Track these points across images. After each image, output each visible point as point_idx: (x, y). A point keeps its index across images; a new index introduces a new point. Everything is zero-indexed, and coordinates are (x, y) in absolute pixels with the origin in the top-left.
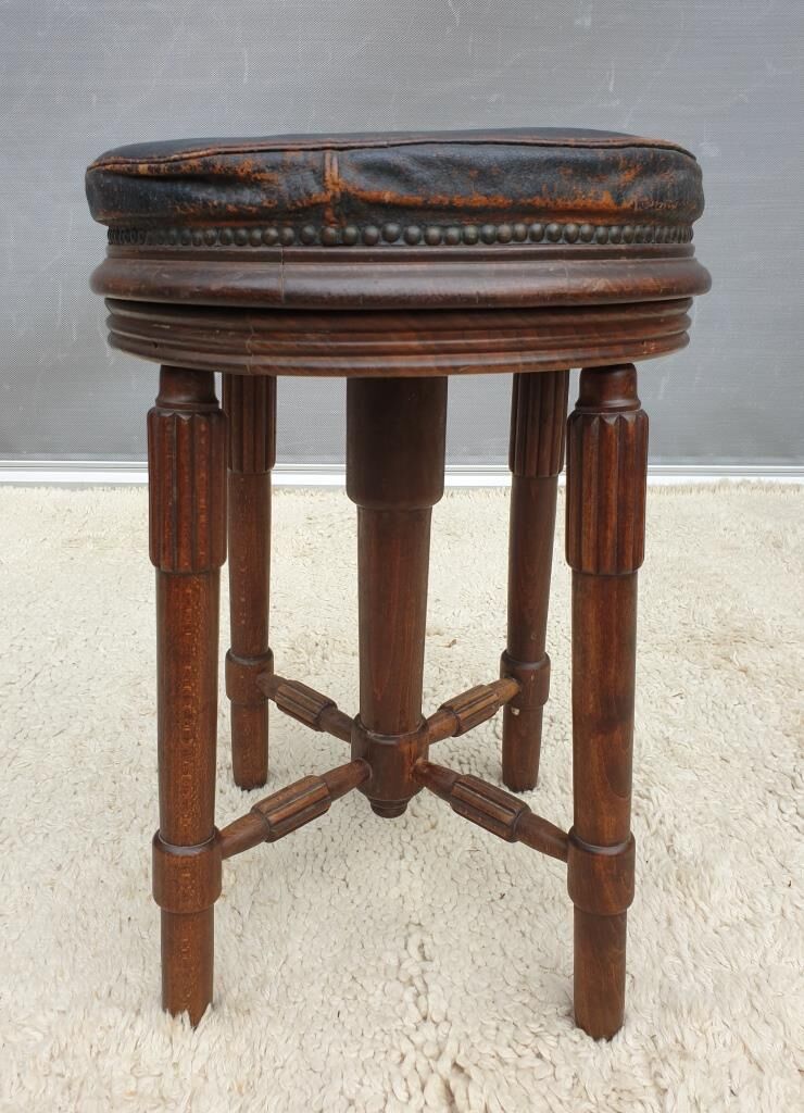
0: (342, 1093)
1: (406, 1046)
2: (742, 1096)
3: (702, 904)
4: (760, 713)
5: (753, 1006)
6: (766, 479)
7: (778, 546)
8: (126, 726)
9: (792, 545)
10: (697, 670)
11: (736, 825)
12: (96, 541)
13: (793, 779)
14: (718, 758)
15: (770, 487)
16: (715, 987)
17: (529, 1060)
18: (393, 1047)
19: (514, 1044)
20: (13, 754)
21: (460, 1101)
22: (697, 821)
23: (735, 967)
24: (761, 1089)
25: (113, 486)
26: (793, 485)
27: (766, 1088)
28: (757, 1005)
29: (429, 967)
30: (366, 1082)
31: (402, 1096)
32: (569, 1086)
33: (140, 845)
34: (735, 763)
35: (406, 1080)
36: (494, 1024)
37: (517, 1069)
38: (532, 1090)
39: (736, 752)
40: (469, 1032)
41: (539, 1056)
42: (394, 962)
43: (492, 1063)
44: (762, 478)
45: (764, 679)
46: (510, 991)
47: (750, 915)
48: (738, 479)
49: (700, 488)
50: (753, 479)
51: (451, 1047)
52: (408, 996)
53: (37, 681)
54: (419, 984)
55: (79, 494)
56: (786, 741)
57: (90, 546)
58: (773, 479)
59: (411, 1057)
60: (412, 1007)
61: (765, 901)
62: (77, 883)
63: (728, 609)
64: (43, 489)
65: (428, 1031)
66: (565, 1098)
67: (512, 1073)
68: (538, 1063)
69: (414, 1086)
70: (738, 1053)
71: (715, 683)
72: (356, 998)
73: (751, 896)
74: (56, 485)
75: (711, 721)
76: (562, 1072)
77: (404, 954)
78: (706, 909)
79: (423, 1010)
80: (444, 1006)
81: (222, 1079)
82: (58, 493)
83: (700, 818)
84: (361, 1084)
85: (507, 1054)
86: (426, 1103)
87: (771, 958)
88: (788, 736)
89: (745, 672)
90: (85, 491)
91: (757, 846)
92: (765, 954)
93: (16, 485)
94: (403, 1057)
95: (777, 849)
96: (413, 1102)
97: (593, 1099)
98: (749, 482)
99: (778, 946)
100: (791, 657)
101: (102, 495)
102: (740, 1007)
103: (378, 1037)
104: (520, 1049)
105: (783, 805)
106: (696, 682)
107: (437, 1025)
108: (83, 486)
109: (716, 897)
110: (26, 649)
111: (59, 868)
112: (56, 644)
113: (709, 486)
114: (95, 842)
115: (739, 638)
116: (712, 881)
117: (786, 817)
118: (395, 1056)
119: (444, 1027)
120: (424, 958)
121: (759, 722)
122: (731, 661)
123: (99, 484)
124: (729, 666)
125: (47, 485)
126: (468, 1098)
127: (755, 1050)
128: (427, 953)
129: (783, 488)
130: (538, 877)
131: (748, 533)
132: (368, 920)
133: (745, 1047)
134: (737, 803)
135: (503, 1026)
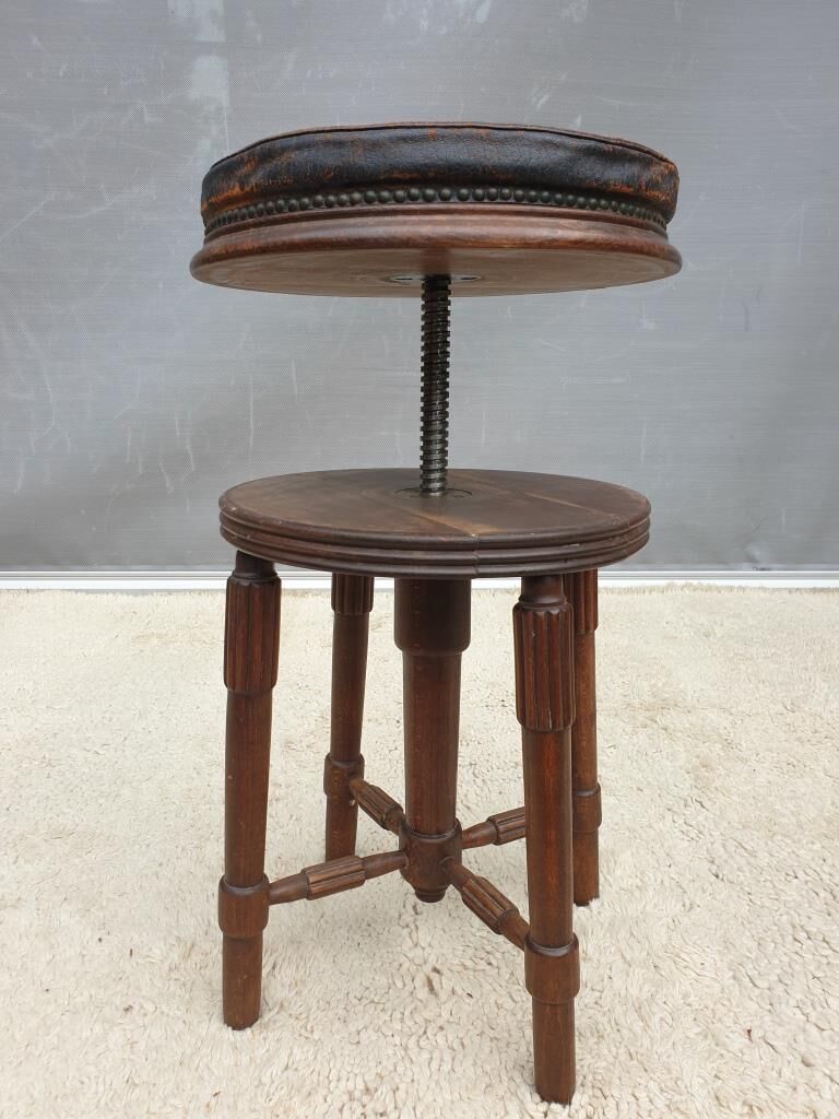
0: (361, 984)
1: (403, 959)
2: (615, 979)
3: (608, 877)
4: (671, 758)
5: (632, 934)
6: (705, 582)
7: (707, 635)
8: (198, 773)
9: (719, 635)
10: (629, 728)
11: (641, 831)
12: (160, 637)
13: (686, 800)
14: (635, 788)
15: (709, 588)
16: (610, 924)
17: (483, 965)
18: (395, 960)
19: (473, 958)
20: (114, 794)
21: (436, 985)
22: (613, 829)
24: (628, 975)
25: (170, 592)
26: (728, 587)
27: (631, 975)
28: (635, 933)
29: (420, 917)
30: (377, 978)
31: (400, 985)
33: (216, 850)
34: (646, 791)
35: (402, 976)
36: (461, 948)
37: (475, 971)
38: (483, 981)
39: (649, 784)
40: (445, 952)
41: (490, 964)
42: (397, 915)
43: (460, 968)
44: (702, 581)
45: (679, 734)
46: (473, 930)
47: (640, 884)
48: (683, 582)
49: (652, 590)
50: (695, 582)
51: (432, 960)
52: (405, 933)
53: (127, 742)
54: (413, 927)
55: (140, 599)
56: (687, 776)
57: (155, 641)
58: (711, 582)
59: (406, 965)
60: (408, 939)
61: (651, 875)
62: (174, 874)
63: (660, 685)
64: (111, 595)
65: (418, 951)
66: (504, 984)
67: (472, 973)
68: (489, 967)
69: (408, 980)
70: (619, 957)
71: (641, 737)
72: (370, 935)
73: (642, 873)
74: (122, 591)
75: (634, 764)
76: (504, 970)
77: (403, 910)
78: (611, 880)
79: (415, 940)
80: (429, 939)
81: (285, 979)
82: (124, 599)
83: (616, 827)
84: (373, 979)
85: (469, 963)
86: (415, 988)
87: (648, 908)
88: (689, 773)
89: (666, 729)
90: (146, 597)
91: (652, 844)
92: (644, 907)
93: (88, 592)
94: (401, 965)
95: (666, 844)
96: (407, 988)
98: (691, 585)
99: (656, 900)
100: (703, 720)
101: (162, 600)
102: (623, 934)
103: (385, 955)
104: (477, 960)
105: (676, 818)
106: (627, 737)
107: (423, 948)
108: (144, 592)
109: (618, 872)
110: (115, 720)
111: (161, 865)
112: (138, 716)
113: (659, 588)
114: (183, 849)
115: (665, 706)
116: (615, 863)
117: (676, 825)
118: (396, 964)
119: (428, 950)
120: (417, 913)
121: (668, 764)
122: (656, 722)
123: (157, 591)
124: (655, 726)
125: (114, 591)
126: (441, 984)
127: (628, 957)
128: (419, 911)
129: (719, 589)
130: (497, 865)
131: (685, 625)
132: (379, 892)
133: (622, 955)
134: (644, 817)
135: (467, 949)
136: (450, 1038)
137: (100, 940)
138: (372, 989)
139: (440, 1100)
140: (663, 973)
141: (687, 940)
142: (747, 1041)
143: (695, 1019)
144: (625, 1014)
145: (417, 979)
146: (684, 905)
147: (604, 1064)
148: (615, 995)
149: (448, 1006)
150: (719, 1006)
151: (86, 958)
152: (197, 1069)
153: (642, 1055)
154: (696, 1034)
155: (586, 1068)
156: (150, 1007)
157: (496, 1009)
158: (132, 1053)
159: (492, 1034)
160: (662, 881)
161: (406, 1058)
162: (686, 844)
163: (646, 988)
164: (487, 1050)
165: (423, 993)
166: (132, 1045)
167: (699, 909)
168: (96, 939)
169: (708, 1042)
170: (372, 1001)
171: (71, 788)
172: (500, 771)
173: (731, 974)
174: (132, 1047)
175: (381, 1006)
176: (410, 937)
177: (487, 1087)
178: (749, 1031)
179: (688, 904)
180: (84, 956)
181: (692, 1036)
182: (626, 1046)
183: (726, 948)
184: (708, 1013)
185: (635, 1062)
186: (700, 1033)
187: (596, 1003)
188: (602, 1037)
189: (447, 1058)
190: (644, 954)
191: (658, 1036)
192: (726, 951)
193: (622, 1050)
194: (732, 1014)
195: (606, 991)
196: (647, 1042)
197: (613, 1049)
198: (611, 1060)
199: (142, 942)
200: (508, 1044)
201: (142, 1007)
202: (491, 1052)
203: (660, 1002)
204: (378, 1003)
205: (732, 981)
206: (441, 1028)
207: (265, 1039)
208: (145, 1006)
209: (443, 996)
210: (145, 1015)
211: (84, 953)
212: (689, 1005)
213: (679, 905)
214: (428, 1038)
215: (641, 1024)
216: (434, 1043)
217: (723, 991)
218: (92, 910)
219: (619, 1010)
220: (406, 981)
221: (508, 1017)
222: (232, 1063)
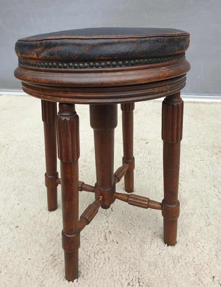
0: (85, 232)
1: (101, 226)
5: (182, 231)
10: (210, 154)
14: (204, 177)
17: (127, 233)
18: (98, 226)
19: (124, 230)
21: (107, 238)
22: (190, 191)
23: (183, 223)
29: (112, 212)
31: (97, 235)
32: (133, 239)
34: (208, 178)
35: (98, 232)
36: (122, 225)
37: (123, 234)
38: (124, 238)
39: (210, 176)
40: (116, 226)
41: (129, 233)
43: (118, 232)
46: (128, 220)
47: (193, 213)
51: (110, 228)
52: (105, 217)
54: (108, 215)
59: (101, 228)
61: (198, 210)
65: (107, 224)
73: (195, 209)
76: (132, 236)
80: (112, 220)
83: (192, 190)
85: (122, 231)
86: (101, 237)
91: (203, 198)
92: (191, 221)
94: (99, 228)
95: (208, 199)
97: (136, 242)
99: (196, 220)
104: (125, 231)
105: (216, 190)
106: (208, 157)
109: (186, 207)
117: (215, 192)
118: (98, 227)
119: (110, 224)
126: (109, 237)
128: (113, 210)
134: (204, 188)
135: (123, 226)
136: (105, 256)
137: (18, 204)
138: (87, 234)
139: (93, 277)
140: (189, 248)
141: (203, 237)
142: (212, 281)
143: (194, 268)
144: (168, 260)
145: (102, 234)
146: (206, 223)
147: (154, 277)
148: (167, 253)
149: (108, 245)
150: (206, 265)
151: (13, 209)
152: (27, 250)
153: (169, 277)
154: (193, 274)
155: (147, 277)
156: (23, 227)
157: (124, 249)
158: (13, 241)
159: (120, 257)
160: (201, 213)
161: (89, 260)
162: (216, 200)
163: (180, 252)
164: (116, 263)
165: (102, 239)
166: (14, 238)
167: (212, 226)
168: (17, 204)
169: (195, 278)
170: (86, 239)
171: (29, 156)
172: (158, 165)
173: (215, 253)
174: (14, 239)
175: (87, 241)
176: (106, 219)
177: (111, 276)
178: (214, 277)
179: (208, 223)
180: (12, 208)
181: (191, 274)
182: (164, 272)
183: (217, 243)
184: (200, 266)
185: (166, 279)
186: (194, 274)
187: (159, 254)
188: (157, 267)
189: (102, 263)
190: (184, 239)
191: (178, 271)
192: (216, 244)
193: (162, 274)
194: (210, 269)
195: (164, 251)
196: (172, 273)
197: (159, 272)
198: (157, 276)
199: (29, 207)
200: (124, 263)
201: (21, 227)
202: (117, 264)
203: (183, 258)
204: (87, 240)
205: (214, 256)
206: (104, 252)
207: (50, 244)
208: (22, 226)
209: (109, 241)
210: (21, 229)
211: (13, 207)
212: (194, 262)
213: (205, 223)
214: (98, 255)
215: (173, 265)
216: (100, 257)
217: (209, 259)
218: (20, 195)
219: (166, 258)
220: (99, 234)
221: (127, 253)
222: (38, 250)
